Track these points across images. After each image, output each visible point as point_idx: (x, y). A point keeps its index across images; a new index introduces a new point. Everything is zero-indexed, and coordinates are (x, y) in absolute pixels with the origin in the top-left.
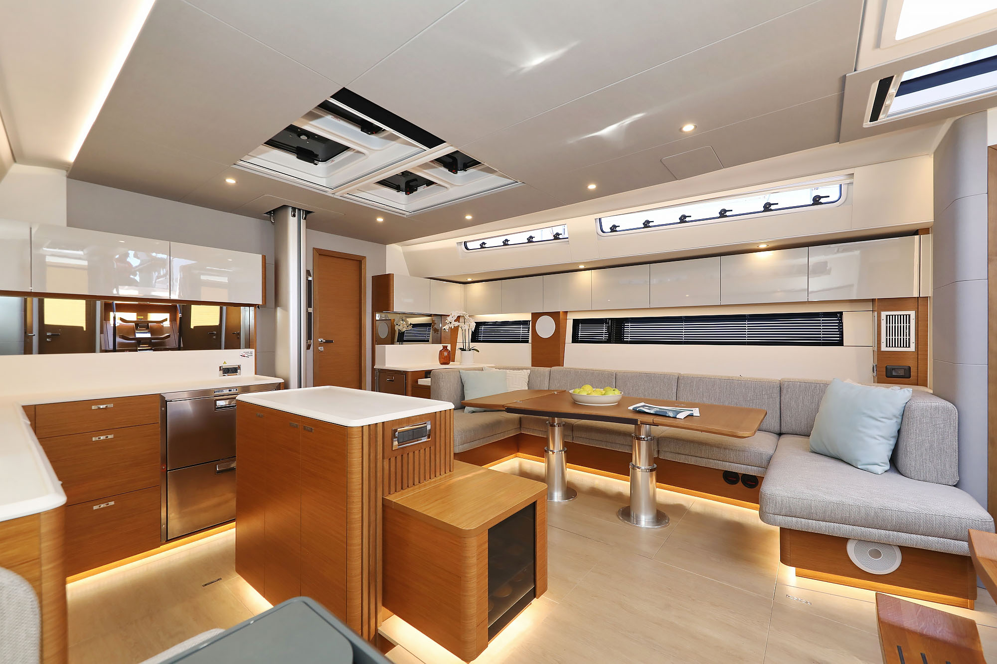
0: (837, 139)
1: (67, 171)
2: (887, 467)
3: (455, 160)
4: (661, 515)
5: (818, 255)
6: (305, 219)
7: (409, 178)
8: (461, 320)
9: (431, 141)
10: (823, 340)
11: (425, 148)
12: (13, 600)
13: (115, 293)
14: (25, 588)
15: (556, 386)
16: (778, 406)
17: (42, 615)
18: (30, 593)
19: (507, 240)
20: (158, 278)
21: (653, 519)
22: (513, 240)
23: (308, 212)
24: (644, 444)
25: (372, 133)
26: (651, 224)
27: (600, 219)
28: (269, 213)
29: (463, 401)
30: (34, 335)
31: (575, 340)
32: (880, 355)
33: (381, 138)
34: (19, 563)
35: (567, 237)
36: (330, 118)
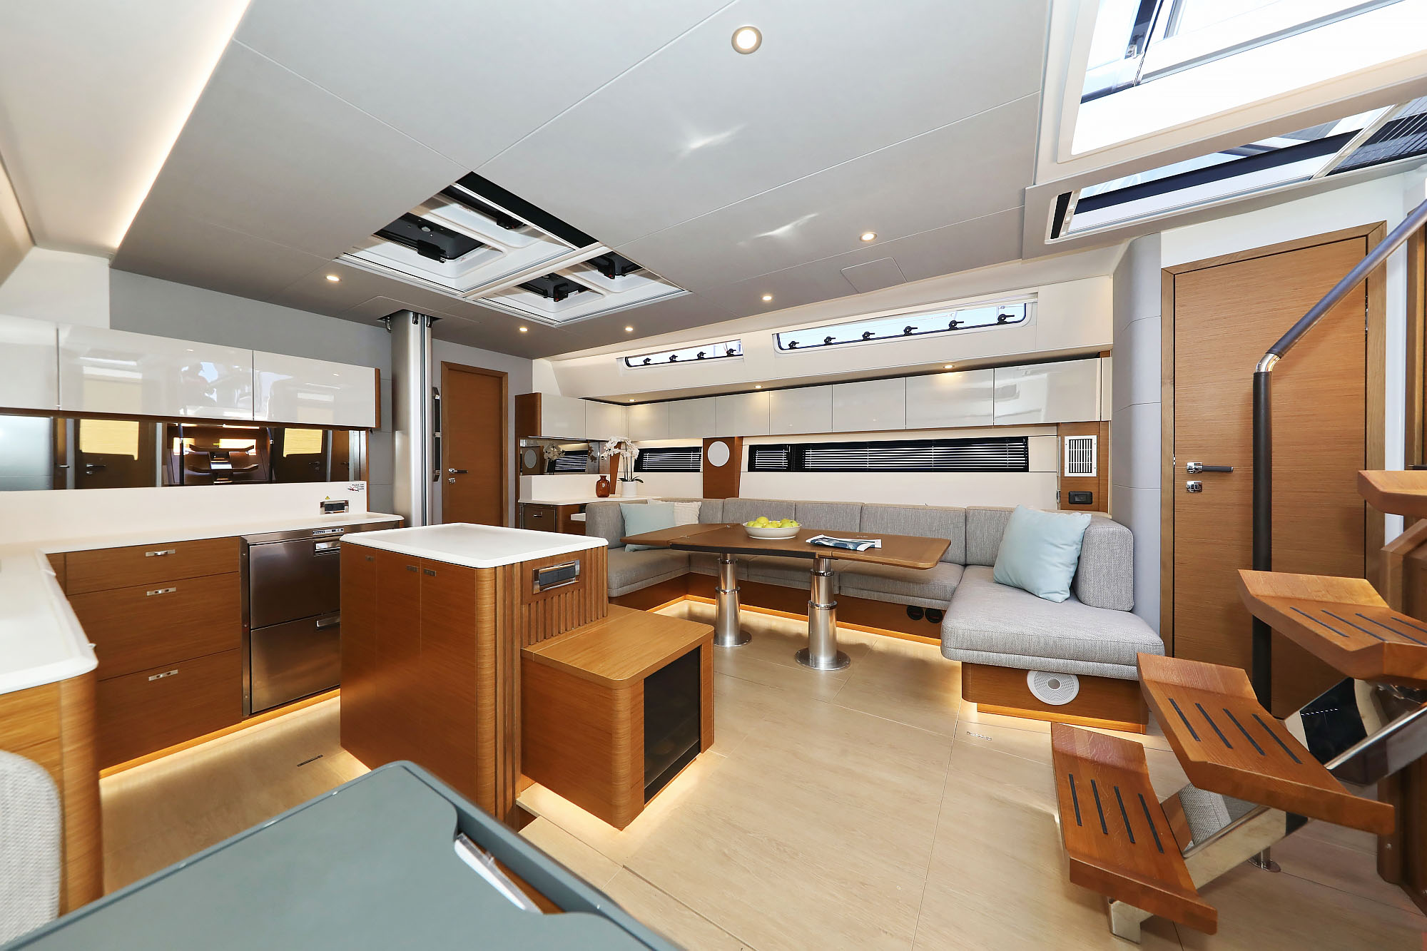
0: (1020, 255)
1: (110, 259)
2: (1068, 595)
3: (612, 264)
4: (841, 656)
5: (1005, 378)
6: (430, 326)
7: (559, 282)
8: (623, 446)
9: (581, 239)
10: (1009, 466)
11: (574, 247)
12: (21, 791)
13: (182, 413)
14: (38, 775)
15: (730, 519)
16: (964, 536)
17: (63, 807)
18: (45, 781)
19: (674, 357)
20: (241, 396)
21: (833, 660)
22: (681, 355)
23: (433, 319)
24: (823, 580)
25: (510, 228)
26: (833, 341)
27: (778, 335)
28: (385, 318)
29: (624, 538)
30: (68, 467)
31: (752, 468)
32: (1063, 480)
33: (521, 234)
34: (31, 744)
35: (741, 353)
36: (456, 207)
